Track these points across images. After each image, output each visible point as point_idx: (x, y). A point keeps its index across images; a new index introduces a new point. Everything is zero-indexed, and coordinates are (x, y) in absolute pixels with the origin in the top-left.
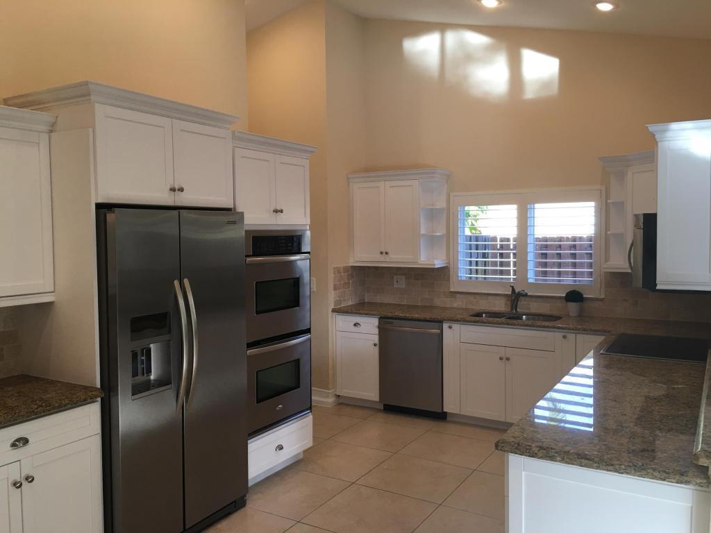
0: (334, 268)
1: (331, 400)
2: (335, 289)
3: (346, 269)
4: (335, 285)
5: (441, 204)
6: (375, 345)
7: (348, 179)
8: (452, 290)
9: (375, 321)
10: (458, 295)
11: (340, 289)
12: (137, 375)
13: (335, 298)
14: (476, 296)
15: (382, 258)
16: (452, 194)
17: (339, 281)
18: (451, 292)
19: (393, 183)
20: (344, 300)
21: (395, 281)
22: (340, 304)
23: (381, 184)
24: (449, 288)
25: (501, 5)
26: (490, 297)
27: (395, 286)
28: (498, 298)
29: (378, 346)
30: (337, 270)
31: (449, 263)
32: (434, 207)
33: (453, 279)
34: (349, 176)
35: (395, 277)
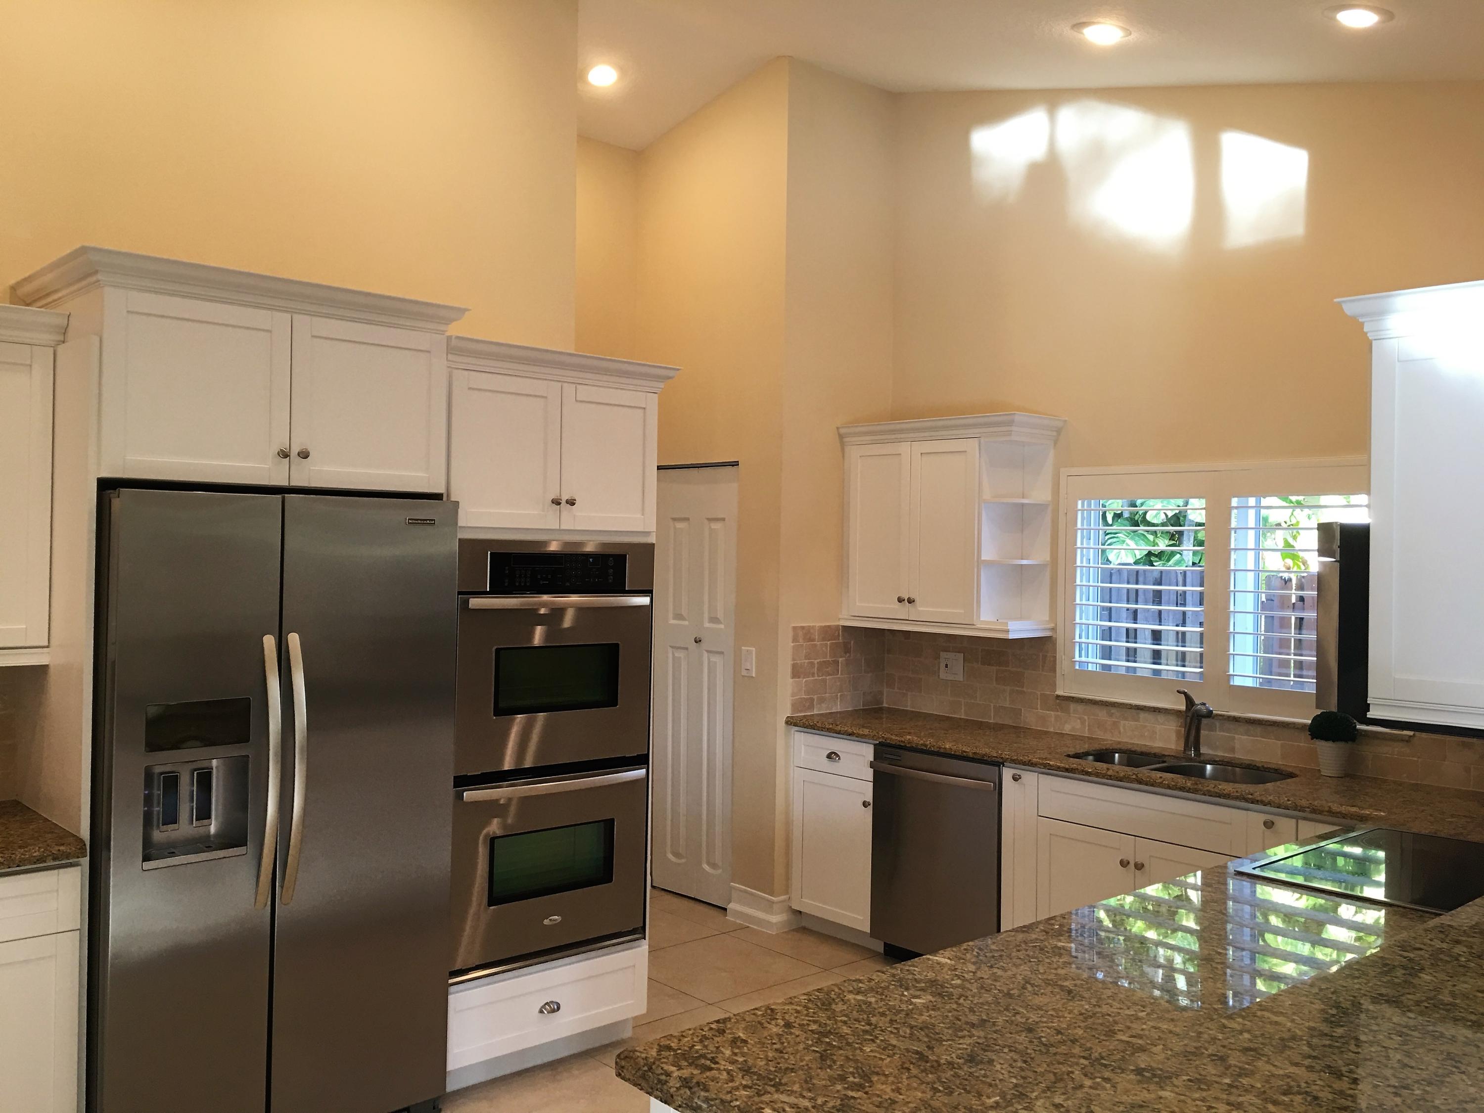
0: (795, 628)
1: (777, 918)
2: (796, 672)
3: (828, 632)
4: (794, 666)
5: (1040, 494)
6: (865, 804)
7: (841, 437)
8: (1059, 692)
9: (867, 752)
10: (1073, 706)
11: (806, 675)
12: (175, 821)
13: (793, 695)
14: (1113, 710)
15: (902, 611)
16: (1064, 472)
17: (807, 657)
18: (1058, 697)
19: (928, 447)
20: (822, 700)
21: (943, 666)
22: (811, 707)
23: (904, 448)
24: (1054, 686)
25: (1131, 38)
26: (1143, 715)
27: (943, 675)
28: (1161, 718)
29: (871, 807)
30: (804, 634)
31: (1054, 629)
32: (1025, 501)
33: (1062, 665)
34: (842, 431)
35: (943, 655)
